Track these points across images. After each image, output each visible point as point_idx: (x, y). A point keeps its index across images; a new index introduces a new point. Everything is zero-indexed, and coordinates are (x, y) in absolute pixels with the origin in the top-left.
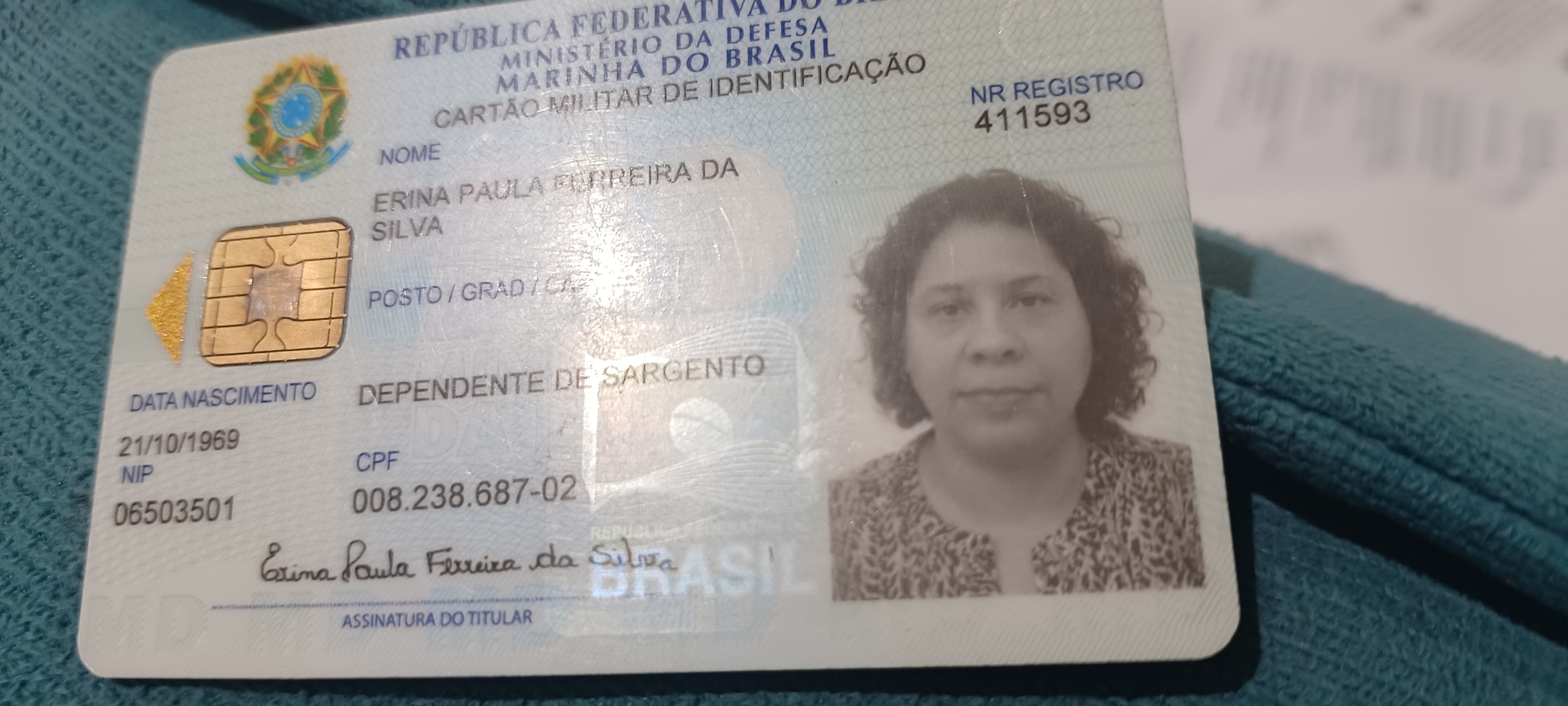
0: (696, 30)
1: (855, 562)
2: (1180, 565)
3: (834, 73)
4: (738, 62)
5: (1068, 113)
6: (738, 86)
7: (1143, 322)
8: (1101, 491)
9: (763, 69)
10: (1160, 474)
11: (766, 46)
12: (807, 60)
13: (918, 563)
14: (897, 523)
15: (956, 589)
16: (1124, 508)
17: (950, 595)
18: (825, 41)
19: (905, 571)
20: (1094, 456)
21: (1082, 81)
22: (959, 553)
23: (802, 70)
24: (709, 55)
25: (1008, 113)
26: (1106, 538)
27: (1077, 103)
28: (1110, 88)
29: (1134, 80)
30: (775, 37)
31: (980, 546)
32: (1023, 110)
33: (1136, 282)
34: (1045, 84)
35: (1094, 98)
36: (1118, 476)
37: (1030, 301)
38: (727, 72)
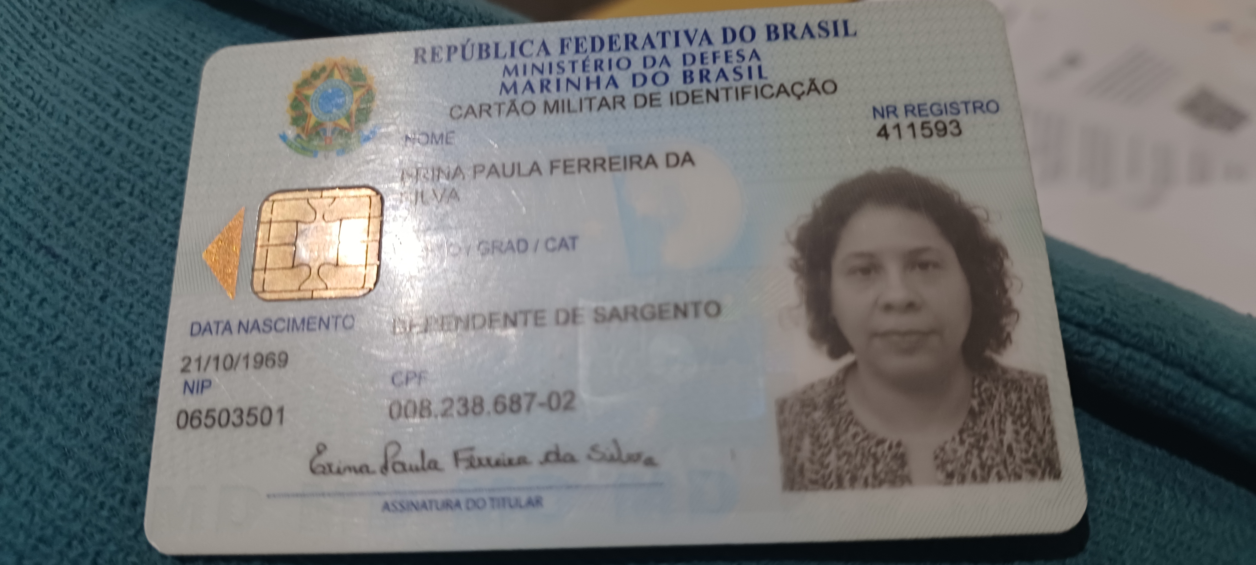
0: (659, 54)
1: (799, 462)
2: (1043, 463)
3: (767, 91)
4: (692, 80)
5: (945, 128)
6: (692, 98)
7: (1007, 284)
8: (983, 408)
9: (712, 87)
10: (1025, 397)
11: (714, 70)
12: (745, 80)
13: (847, 462)
14: (831, 433)
15: (878, 481)
16: (1000, 421)
17: (874, 486)
18: (760, 68)
19: (838, 468)
20: (977, 382)
21: (955, 106)
22: (879, 454)
23: (743, 89)
24: (669, 74)
25: (901, 127)
26: (988, 443)
27: (951, 122)
28: (975, 112)
29: (993, 106)
30: (721, 63)
31: (894, 450)
32: (912, 126)
33: (1001, 254)
34: (928, 107)
35: (963, 118)
36: (995, 397)
37: (924, 266)
38: (683, 87)
